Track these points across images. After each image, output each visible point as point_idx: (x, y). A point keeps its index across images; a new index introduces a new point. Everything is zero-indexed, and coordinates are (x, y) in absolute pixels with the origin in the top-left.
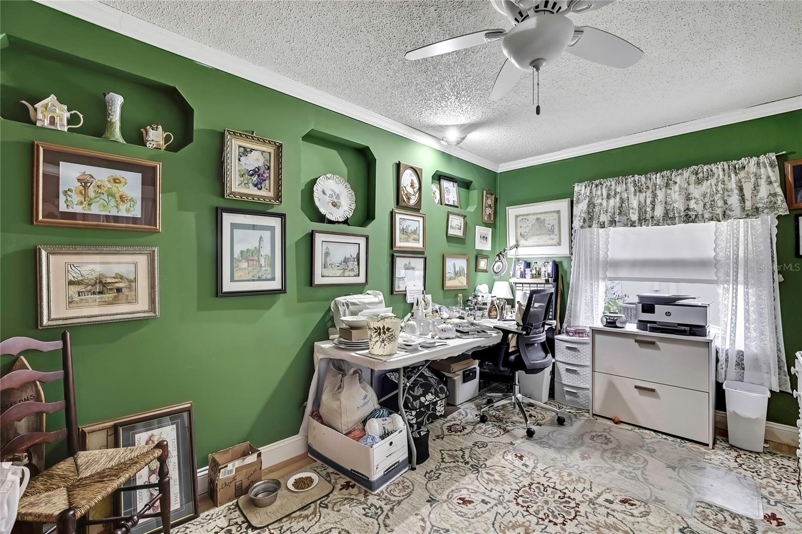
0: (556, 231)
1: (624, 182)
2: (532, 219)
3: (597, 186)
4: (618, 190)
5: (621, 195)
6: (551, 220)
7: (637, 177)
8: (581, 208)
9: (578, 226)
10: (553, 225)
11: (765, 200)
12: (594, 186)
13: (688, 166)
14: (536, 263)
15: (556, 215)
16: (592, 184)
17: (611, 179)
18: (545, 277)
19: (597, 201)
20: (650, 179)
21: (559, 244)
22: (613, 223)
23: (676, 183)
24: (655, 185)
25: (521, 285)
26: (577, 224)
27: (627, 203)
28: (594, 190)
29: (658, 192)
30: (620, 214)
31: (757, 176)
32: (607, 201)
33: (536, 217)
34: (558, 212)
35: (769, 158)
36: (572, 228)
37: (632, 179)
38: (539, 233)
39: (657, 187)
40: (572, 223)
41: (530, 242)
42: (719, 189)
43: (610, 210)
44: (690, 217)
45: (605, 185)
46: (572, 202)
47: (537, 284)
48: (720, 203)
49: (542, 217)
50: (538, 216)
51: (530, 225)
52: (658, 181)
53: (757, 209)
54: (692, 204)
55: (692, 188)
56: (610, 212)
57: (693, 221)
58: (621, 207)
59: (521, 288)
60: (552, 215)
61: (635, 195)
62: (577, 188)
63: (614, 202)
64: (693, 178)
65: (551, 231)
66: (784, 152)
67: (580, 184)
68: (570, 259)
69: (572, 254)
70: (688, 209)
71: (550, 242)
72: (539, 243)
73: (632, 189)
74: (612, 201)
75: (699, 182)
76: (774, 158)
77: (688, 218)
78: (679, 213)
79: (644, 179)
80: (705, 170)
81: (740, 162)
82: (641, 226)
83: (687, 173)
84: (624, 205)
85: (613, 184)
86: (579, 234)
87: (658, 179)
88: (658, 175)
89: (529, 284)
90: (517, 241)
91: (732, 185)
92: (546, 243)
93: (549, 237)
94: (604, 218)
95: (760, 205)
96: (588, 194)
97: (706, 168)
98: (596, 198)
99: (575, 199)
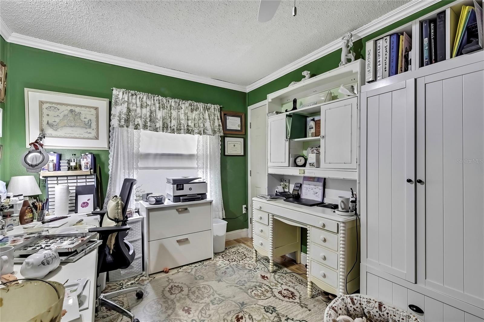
0: (94, 125)
1: (152, 98)
2: (65, 110)
3: (132, 95)
4: (149, 103)
5: (150, 107)
6: (88, 115)
7: (160, 98)
8: (119, 110)
9: (117, 125)
10: (90, 120)
11: (218, 127)
12: (130, 94)
13: (188, 100)
14: (75, 155)
15: (93, 112)
16: (129, 92)
17: (144, 94)
18: (88, 169)
19: (133, 108)
20: (168, 102)
21: (97, 138)
22: (145, 127)
23: (182, 108)
24: (171, 106)
25: (56, 179)
26: (115, 122)
27: (154, 114)
28: (130, 98)
29: (173, 111)
30: (150, 121)
31: (215, 115)
32: (141, 109)
33: (69, 108)
34: (96, 109)
35: (218, 107)
36: (110, 126)
37: (158, 98)
38: (73, 124)
39: (172, 108)
40: (110, 120)
41: (61, 132)
42: (201, 117)
43: (143, 116)
44: (189, 130)
45: (138, 97)
46: (110, 103)
47: (77, 176)
48: (202, 125)
49: (77, 110)
50: (73, 108)
51: (61, 115)
52: (173, 104)
53: (215, 131)
54: (190, 124)
55: (189, 114)
56: (144, 118)
57: (190, 133)
58: (150, 116)
59: (56, 182)
60: (89, 110)
61: (159, 109)
62: (115, 92)
63: (146, 111)
64: (190, 108)
65: (88, 125)
66: (222, 106)
67: (119, 90)
68: (107, 152)
69: (110, 148)
70: (188, 126)
71: (87, 135)
72: (73, 136)
73: (157, 105)
74: (144, 110)
75: (192, 111)
76: (219, 107)
77: (189, 131)
78: (184, 127)
79: (165, 100)
80: (195, 105)
81: (208, 105)
82: (163, 132)
83: (187, 104)
84: (152, 115)
85: (145, 97)
86: (117, 132)
87: (172, 102)
88: (173, 100)
89: (67, 176)
90: (42, 130)
91: (206, 116)
92: (82, 136)
93: (86, 130)
94: (139, 121)
95: (216, 129)
96: (126, 99)
97: (195, 103)
98: (131, 105)
99: (113, 101)
